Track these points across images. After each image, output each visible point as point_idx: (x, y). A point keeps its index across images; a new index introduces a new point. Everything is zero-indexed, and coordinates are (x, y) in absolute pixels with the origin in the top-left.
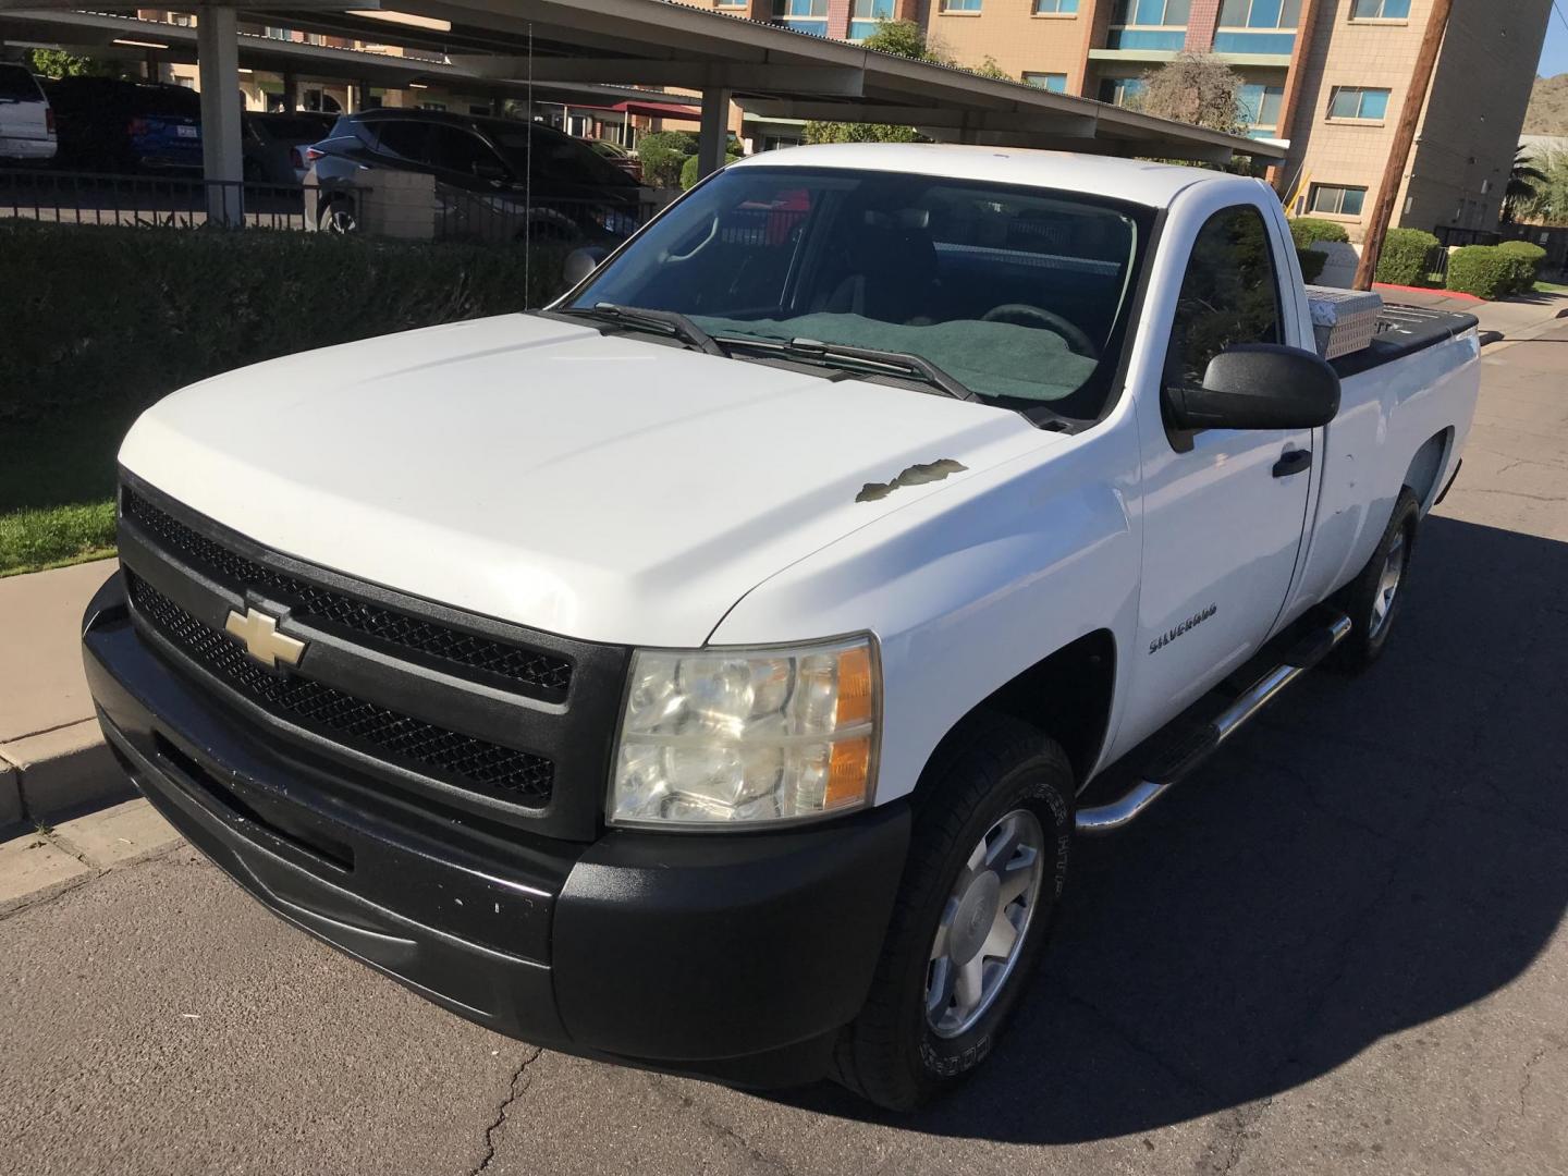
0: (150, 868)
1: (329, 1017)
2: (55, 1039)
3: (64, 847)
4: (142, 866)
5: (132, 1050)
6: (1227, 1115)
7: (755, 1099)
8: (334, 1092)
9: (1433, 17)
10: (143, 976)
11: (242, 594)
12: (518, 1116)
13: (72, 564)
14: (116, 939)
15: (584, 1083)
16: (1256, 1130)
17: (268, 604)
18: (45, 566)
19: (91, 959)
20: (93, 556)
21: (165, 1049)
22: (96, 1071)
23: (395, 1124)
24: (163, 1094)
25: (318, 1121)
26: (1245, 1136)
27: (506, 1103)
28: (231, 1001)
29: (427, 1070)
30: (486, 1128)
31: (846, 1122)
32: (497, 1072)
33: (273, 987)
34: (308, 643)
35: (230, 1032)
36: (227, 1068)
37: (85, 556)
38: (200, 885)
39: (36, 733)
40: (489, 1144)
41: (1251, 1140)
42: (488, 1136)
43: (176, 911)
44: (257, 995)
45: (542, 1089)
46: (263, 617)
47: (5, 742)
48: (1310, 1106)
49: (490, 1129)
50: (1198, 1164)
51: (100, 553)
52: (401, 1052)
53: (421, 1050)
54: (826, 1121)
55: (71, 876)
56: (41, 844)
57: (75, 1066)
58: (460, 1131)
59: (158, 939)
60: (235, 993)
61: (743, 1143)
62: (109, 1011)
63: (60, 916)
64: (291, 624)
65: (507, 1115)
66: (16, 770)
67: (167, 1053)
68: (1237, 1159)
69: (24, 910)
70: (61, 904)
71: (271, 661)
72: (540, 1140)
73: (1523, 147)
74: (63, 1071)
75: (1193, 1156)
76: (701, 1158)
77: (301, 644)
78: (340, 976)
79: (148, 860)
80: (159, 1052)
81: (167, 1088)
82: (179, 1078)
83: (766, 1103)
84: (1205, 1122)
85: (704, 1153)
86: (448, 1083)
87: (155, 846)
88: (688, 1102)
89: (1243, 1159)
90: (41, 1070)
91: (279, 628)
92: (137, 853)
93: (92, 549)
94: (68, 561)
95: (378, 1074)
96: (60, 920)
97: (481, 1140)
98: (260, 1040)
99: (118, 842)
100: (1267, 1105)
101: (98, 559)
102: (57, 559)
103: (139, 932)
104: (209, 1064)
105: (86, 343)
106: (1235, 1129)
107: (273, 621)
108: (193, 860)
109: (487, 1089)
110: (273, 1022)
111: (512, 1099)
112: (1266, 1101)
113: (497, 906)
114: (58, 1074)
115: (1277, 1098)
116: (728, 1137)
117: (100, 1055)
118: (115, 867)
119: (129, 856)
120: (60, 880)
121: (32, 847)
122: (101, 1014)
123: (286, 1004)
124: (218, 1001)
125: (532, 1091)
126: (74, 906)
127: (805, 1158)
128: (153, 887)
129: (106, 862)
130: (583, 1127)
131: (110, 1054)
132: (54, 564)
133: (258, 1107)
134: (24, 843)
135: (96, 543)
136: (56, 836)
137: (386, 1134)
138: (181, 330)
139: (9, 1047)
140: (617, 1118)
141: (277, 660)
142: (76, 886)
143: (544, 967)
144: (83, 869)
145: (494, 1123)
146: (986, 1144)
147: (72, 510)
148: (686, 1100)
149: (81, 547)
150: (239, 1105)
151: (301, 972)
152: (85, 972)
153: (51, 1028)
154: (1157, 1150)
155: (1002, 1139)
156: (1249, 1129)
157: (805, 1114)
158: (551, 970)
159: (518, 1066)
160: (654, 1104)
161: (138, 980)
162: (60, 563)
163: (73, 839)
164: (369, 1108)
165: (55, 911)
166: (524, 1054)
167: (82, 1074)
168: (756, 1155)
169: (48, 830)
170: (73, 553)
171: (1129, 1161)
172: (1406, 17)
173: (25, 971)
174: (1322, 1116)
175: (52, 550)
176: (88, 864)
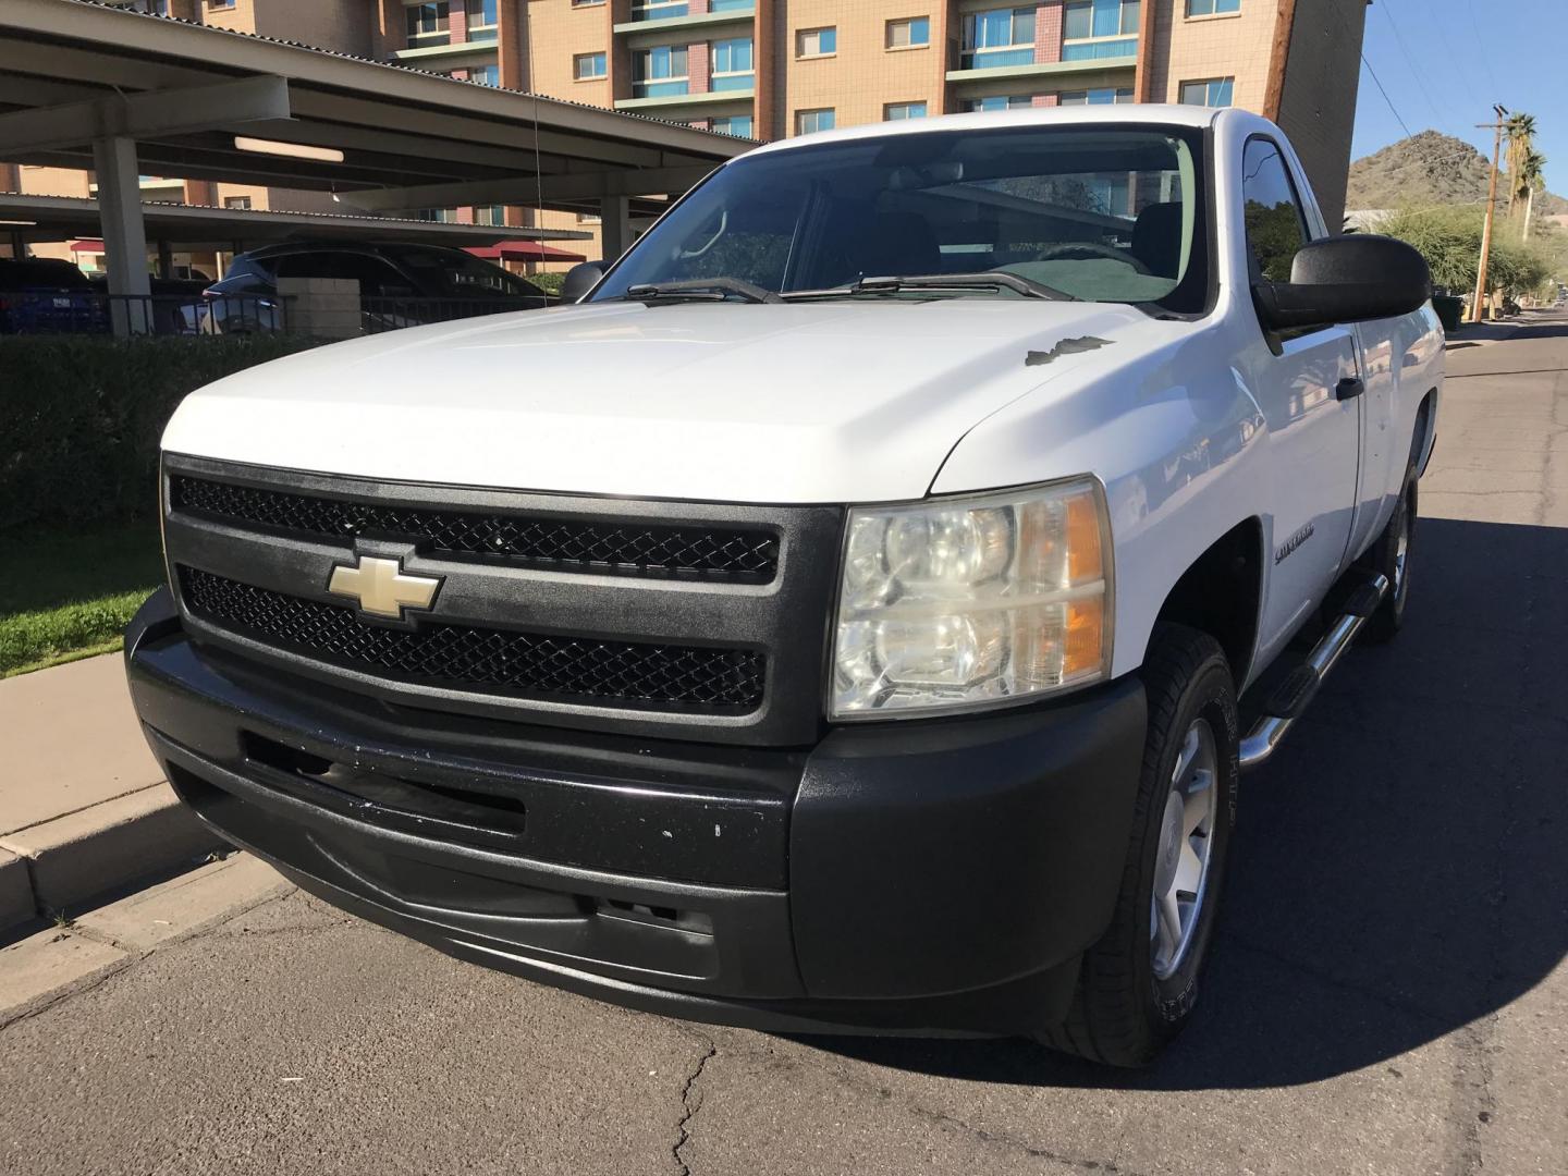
0: (199, 944)
1: (452, 1062)
2: (138, 1122)
3: (91, 935)
4: (189, 943)
5: (233, 1121)
6: (1460, 1033)
7: (958, 1081)
8: (483, 1134)
9: (1269, 88)
10: (223, 1047)
11: (349, 545)
12: (702, 1133)
13: (37, 670)
14: (181, 1014)
15: (765, 1089)
16: (1496, 1044)
17: (386, 547)
18: (8, 673)
19: (156, 1039)
20: (58, 659)
21: (270, 1116)
22: (196, 1149)
23: (565, 1157)
24: (283, 1162)
25: (474, 1166)
26: (1488, 1051)
27: (684, 1120)
28: (333, 1060)
29: (582, 1099)
30: (671, 1147)
31: (1065, 1091)
32: (662, 1091)
33: (377, 1041)
34: (442, 580)
35: (342, 1090)
36: (350, 1127)
37: (51, 660)
38: (262, 953)
39: (40, 823)
40: (680, 1163)
41: (1496, 1054)
42: (676, 1155)
43: (242, 980)
44: (361, 1050)
45: (719, 1101)
46: (381, 562)
47: (6, 834)
48: (1538, 1015)
49: (676, 1148)
50: (1455, 1083)
51: (66, 656)
52: (546, 1085)
53: (568, 1081)
54: (1042, 1092)
55: (110, 962)
56: (65, 937)
57: (169, 1147)
58: (643, 1155)
59: (229, 1009)
60: (336, 1051)
61: (962, 1125)
62: (193, 1086)
63: (108, 1002)
64: (417, 563)
65: (689, 1132)
66: (26, 860)
67: (275, 1120)
68: (1491, 1074)
69: (63, 1002)
70: (106, 989)
71: (394, 611)
72: (737, 1151)
73: (1347, 219)
74: (156, 1153)
75: (1445, 1077)
76: (924, 1147)
77: (435, 582)
78: (451, 1021)
79: (194, 936)
80: (265, 1120)
81: (287, 1155)
82: (297, 1143)
83: (971, 1083)
84: (1442, 1044)
85: (924, 1141)
86: (610, 1110)
87: (198, 922)
88: (886, 1093)
89: (1497, 1073)
90: (130, 1156)
91: (402, 571)
92: (178, 932)
93: (57, 653)
94: (33, 666)
95: (527, 1111)
96: (109, 1005)
97: (669, 1160)
98: (380, 1094)
99: (154, 924)
100: (1494, 1021)
101: (66, 662)
102: (20, 665)
103: (206, 1005)
104: (328, 1125)
105: (19, 457)
106: (1475, 1047)
107: (395, 564)
108: (246, 930)
109: (656, 1109)
110: (389, 1074)
111: (689, 1116)
112: (1493, 1016)
113: (718, 829)
114: (152, 1158)
115: (1502, 1012)
116: (944, 1121)
117: (196, 1131)
118: (158, 948)
119: (171, 935)
120: (97, 968)
121: (56, 940)
122: (185, 1090)
123: (397, 1056)
124: (319, 1061)
125: (707, 1106)
126: (123, 989)
127: (1037, 1131)
128: (208, 961)
129: (146, 945)
130: (780, 1132)
131: (208, 1130)
132: (17, 670)
133: (399, 1160)
134: (44, 939)
135: (61, 647)
136: (79, 927)
137: (558, 1168)
138: (119, 438)
139: (85, 1137)
140: (814, 1118)
141: (402, 609)
142: (120, 970)
143: (780, 894)
144: (123, 955)
145: (678, 1142)
146: (1226, 1093)
147: (28, 617)
148: (883, 1092)
149: (44, 652)
150: (377, 1160)
151: (405, 1023)
152: (155, 1051)
153: (130, 1112)
154: (1405, 1076)
155: (1241, 1086)
156: (1488, 1045)
157: (1018, 1089)
158: (788, 897)
159: (684, 1083)
160: (850, 1100)
161: (219, 1052)
162: (24, 668)
163: (100, 928)
164: (530, 1144)
165: (101, 998)
166: (686, 1070)
167: (180, 1154)
168: (982, 1135)
169: (69, 923)
170: (37, 658)
171: (1381, 1090)
172: (1230, 105)
173: (81, 1060)
174: (1554, 1023)
175: (14, 656)
176: (125, 949)
